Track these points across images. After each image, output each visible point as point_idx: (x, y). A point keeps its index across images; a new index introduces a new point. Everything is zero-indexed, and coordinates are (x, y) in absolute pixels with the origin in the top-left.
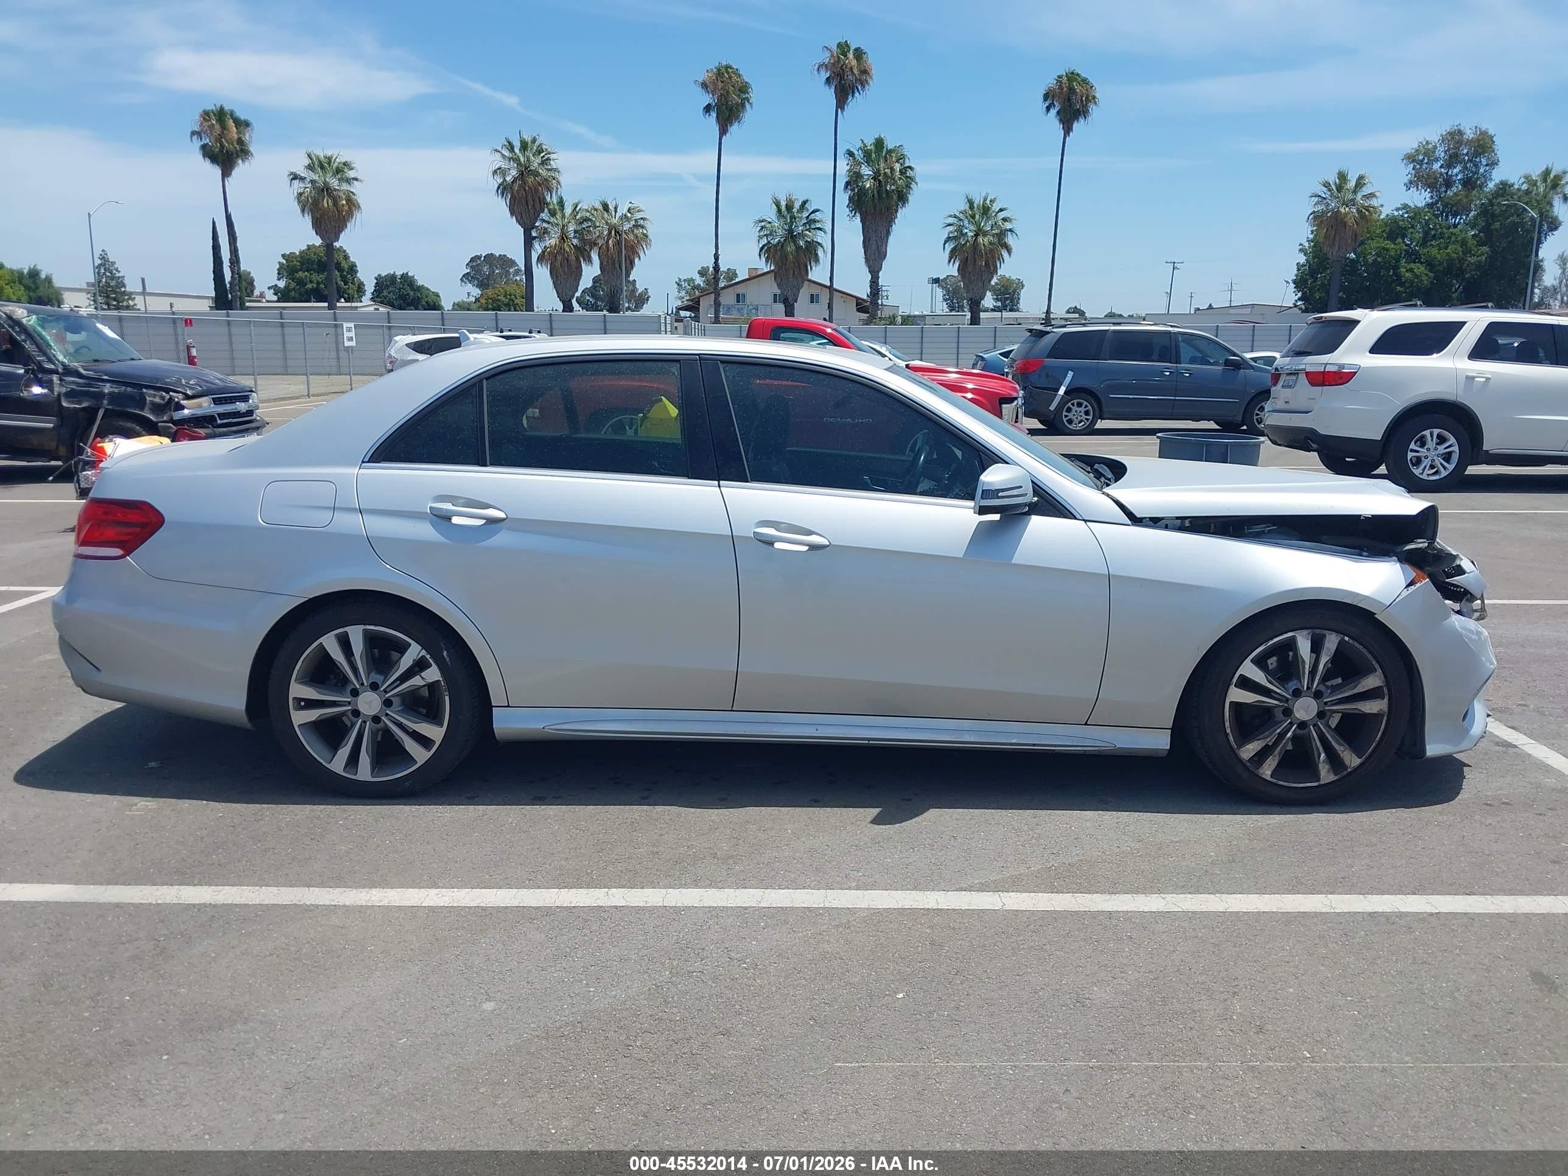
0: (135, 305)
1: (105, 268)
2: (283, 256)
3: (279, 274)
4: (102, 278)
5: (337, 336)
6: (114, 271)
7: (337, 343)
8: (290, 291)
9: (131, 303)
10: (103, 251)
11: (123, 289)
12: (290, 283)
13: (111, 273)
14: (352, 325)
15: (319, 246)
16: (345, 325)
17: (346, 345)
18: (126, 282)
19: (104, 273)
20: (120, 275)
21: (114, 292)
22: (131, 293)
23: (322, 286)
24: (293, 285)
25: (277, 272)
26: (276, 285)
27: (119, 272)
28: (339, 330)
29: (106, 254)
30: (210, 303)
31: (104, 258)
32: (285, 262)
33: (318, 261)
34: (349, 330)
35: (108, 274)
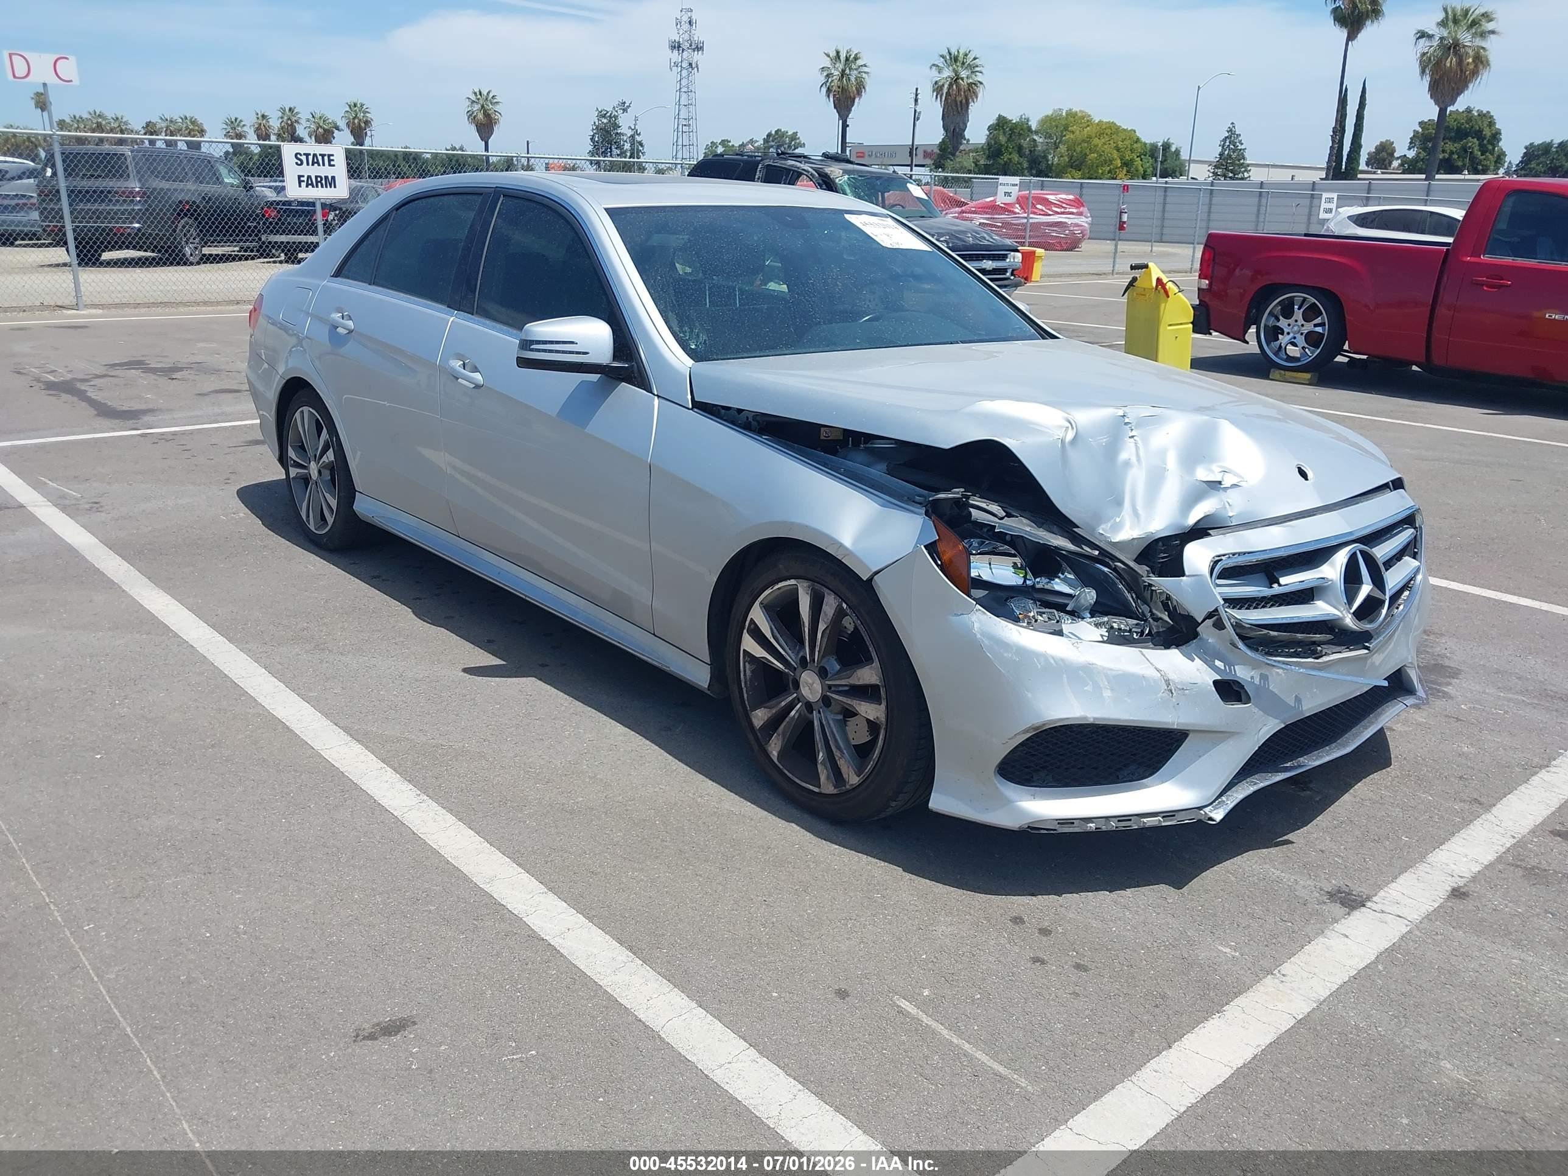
0: (1249, 177)
1: (1231, 138)
2: (1421, 123)
3: (1411, 143)
4: (1226, 150)
5: (1311, 207)
6: (1238, 144)
7: (1310, 215)
8: (1417, 162)
9: (1246, 175)
10: (1233, 123)
11: (1242, 161)
12: (1420, 153)
13: (1234, 146)
14: (1335, 196)
15: (1463, 112)
16: (1325, 195)
17: (1320, 217)
18: (1246, 155)
19: (1229, 146)
20: (1243, 147)
21: (1233, 164)
22: (1248, 165)
23: (1455, 156)
24: (1423, 154)
25: (1409, 141)
26: (1405, 155)
27: (1242, 144)
28: (1316, 201)
29: (1234, 127)
30: (1323, 174)
31: (1231, 130)
32: (1420, 130)
33: (1457, 127)
34: (1330, 200)
35: (1232, 146)
